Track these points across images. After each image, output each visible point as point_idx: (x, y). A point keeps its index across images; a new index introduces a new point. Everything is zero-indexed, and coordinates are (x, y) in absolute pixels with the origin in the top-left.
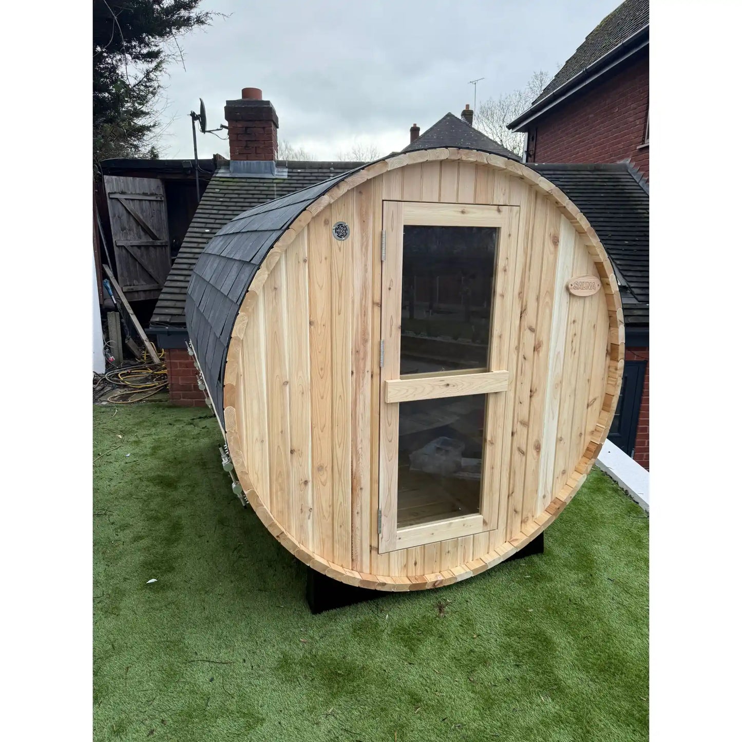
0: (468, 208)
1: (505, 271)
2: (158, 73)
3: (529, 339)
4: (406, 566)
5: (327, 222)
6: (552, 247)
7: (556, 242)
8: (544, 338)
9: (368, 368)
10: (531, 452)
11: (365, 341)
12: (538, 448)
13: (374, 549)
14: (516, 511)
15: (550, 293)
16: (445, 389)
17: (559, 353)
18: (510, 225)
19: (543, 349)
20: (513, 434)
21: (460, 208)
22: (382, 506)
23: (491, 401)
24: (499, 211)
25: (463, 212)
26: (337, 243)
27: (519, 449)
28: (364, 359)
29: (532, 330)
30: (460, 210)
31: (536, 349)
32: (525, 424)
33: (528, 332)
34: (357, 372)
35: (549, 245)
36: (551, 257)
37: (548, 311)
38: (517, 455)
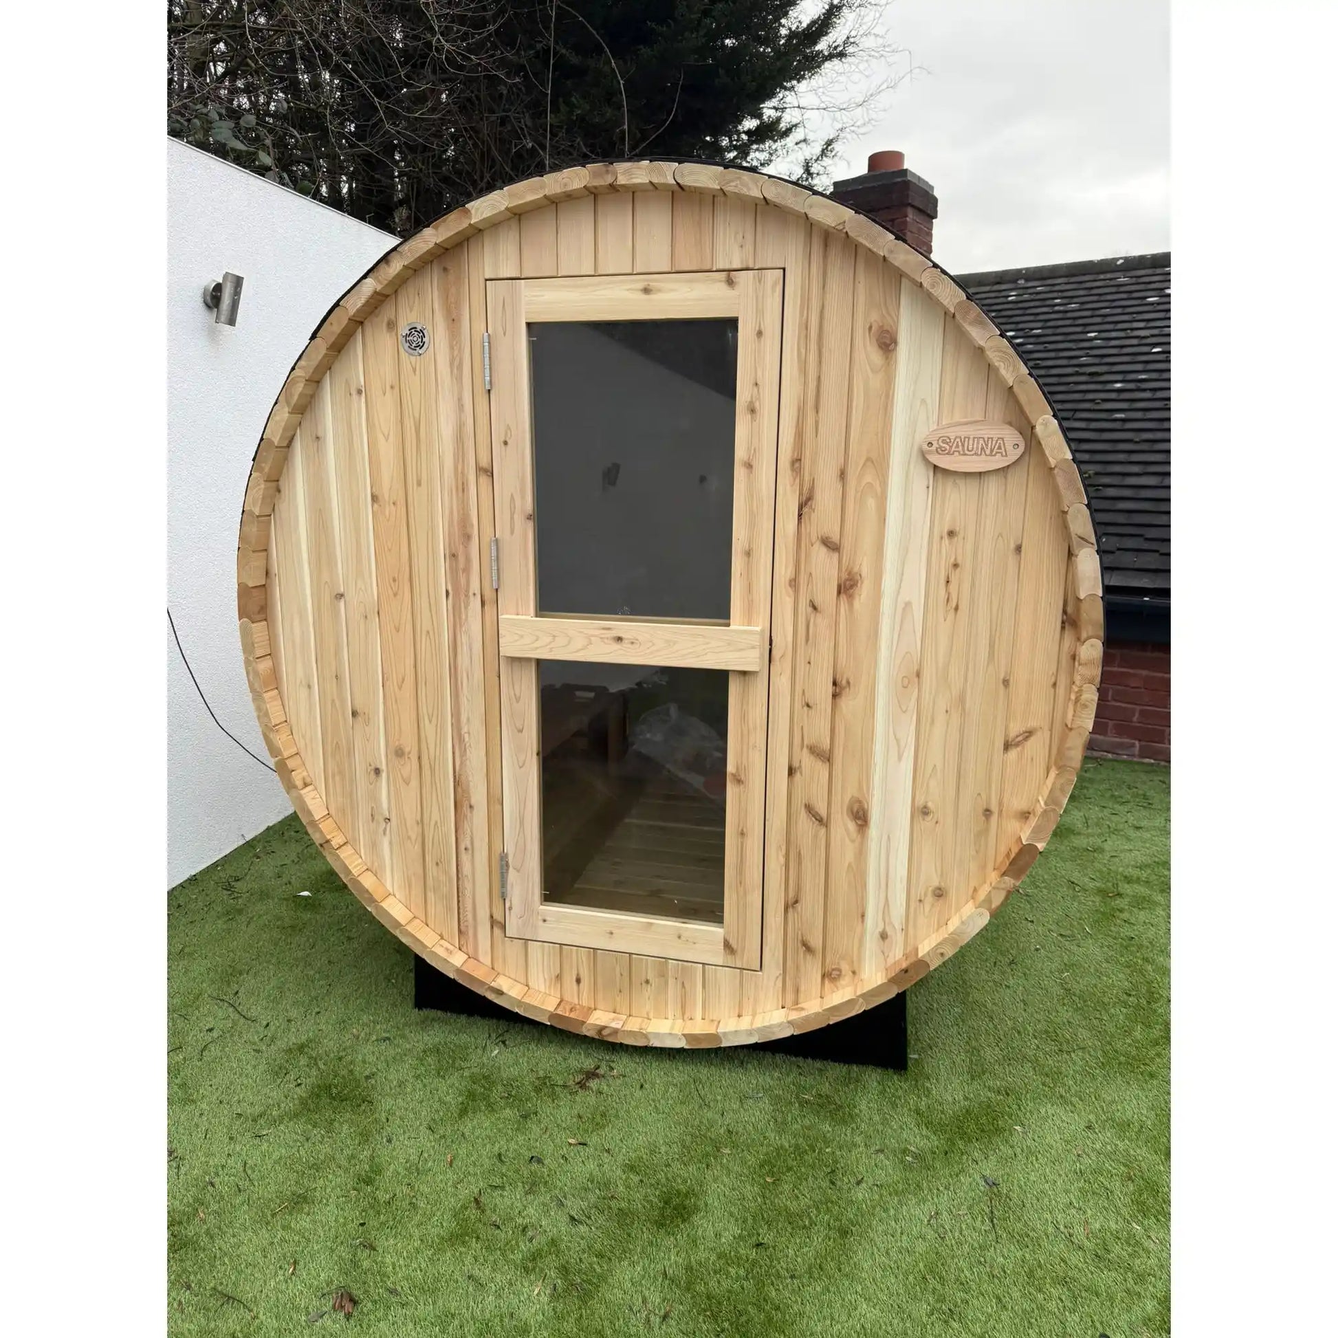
0: (654, 281)
1: (753, 411)
2: (826, 161)
3: (824, 568)
4: (559, 977)
5: (392, 325)
6: (876, 357)
7: (887, 343)
8: (865, 567)
9: (475, 586)
10: (842, 826)
11: (468, 537)
12: (860, 817)
13: (497, 924)
14: (808, 948)
15: (879, 462)
16: (616, 646)
17: (908, 605)
18: (760, 312)
19: (864, 593)
20: (791, 771)
21: (641, 282)
22: (510, 848)
23: (734, 689)
24: (730, 282)
25: (646, 291)
26: (407, 359)
27: (809, 809)
28: (467, 570)
29: (831, 545)
30: (641, 285)
31: (847, 587)
32: (826, 756)
33: (820, 552)
34: (457, 594)
35: (868, 353)
36: (876, 382)
37: (871, 503)
38: (804, 823)
